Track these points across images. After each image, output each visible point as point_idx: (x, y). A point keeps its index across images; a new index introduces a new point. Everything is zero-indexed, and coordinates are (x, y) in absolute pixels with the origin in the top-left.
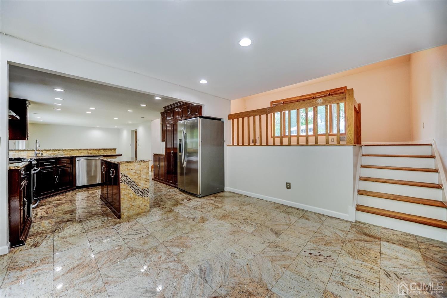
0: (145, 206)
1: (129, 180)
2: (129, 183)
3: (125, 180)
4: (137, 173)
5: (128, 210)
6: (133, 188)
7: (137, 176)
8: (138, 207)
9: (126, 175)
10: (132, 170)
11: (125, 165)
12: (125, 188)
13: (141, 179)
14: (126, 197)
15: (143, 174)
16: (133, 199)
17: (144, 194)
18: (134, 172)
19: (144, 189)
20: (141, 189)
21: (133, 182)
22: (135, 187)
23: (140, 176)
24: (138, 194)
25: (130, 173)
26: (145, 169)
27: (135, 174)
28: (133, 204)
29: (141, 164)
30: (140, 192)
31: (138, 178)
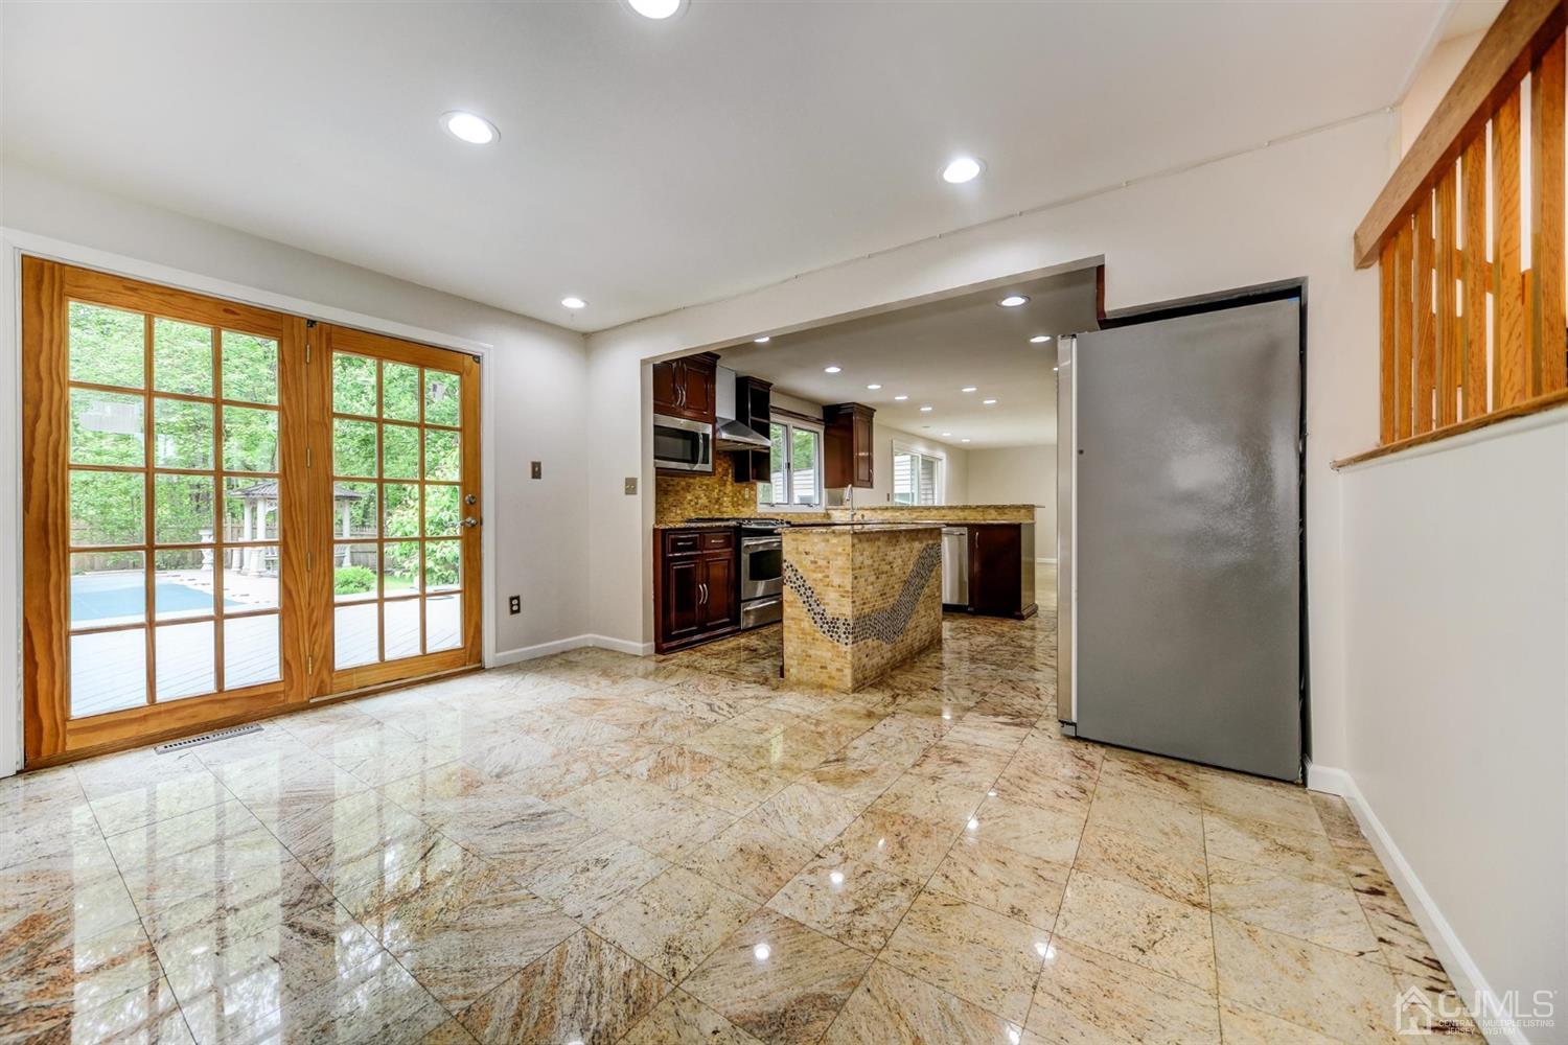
0: (838, 670)
1: (800, 582)
2: (802, 590)
3: (794, 579)
4: (820, 567)
5: (799, 664)
6: (810, 605)
7: (820, 576)
8: (822, 667)
9: (796, 566)
10: (807, 553)
11: (793, 540)
12: (792, 602)
13: (828, 585)
14: (794, 627)
15: (832, 573)
16: (809, 639)
17: (837, 633)
18: (812, 562)
19: (838, 619)
20: (829, 617)
21: (810, 588)
22: (814, 606)
23: (828, 577)
24: (821, 627)
25: (804, 563)
26: (839, 558)
27: (813, 566)
28: (811, 652)
29: (828, 541)
30: (827, 623)
31: (821, 580)
